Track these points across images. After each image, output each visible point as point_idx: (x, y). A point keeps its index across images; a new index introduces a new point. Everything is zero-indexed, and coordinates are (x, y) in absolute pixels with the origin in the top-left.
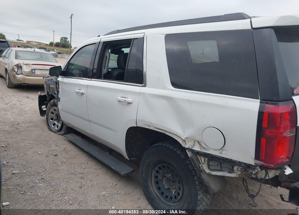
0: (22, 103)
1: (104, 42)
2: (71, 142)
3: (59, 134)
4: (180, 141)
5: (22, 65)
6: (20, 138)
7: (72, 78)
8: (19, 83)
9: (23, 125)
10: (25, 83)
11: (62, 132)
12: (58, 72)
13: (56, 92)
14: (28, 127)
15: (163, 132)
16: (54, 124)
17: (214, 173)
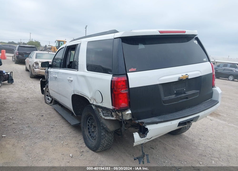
0: (36, 87)
1: (67, 46)
2: (55, 109)
3: (50, 105)
4: (89, 100)
5: (39, 62)
6: (26, 106)
7: (55, 69)
8: (36, 74)
9: (31, 100)
10: (40, 74)
11: (52, 104)
12: (46, 65)
13: (48, 78)
14: (33, 101)
15: (83, 96)
16: (48, 99)
17: (106, 118)
